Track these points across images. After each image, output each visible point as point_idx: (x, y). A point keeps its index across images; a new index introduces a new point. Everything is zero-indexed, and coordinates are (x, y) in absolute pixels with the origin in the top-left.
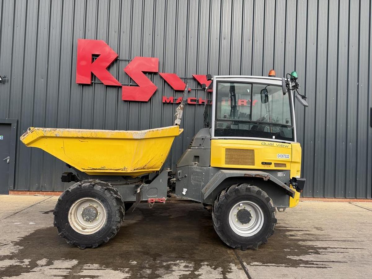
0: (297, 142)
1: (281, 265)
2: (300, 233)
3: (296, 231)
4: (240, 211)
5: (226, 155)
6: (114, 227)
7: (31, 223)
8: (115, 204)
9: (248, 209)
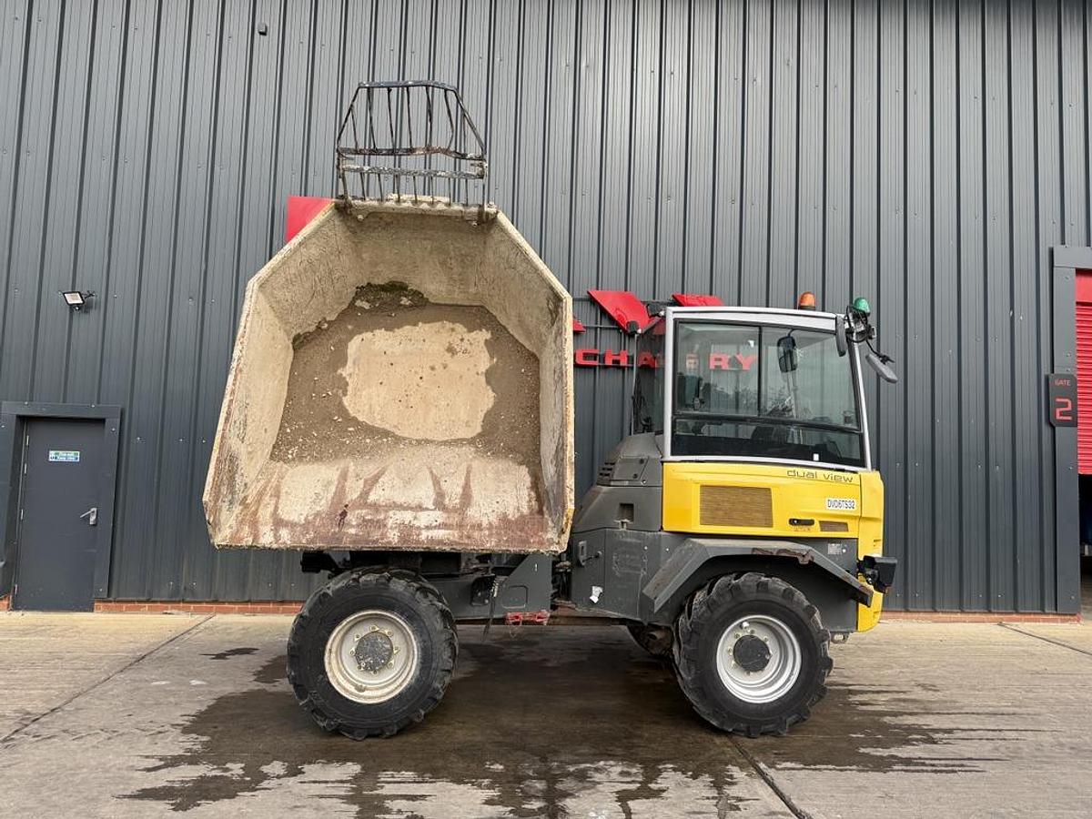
0: (872, 468)
1: (848, 767)
2: (882, 698)
3: (873, 692)
4: (741, 640)
5: (702, 501)
6: (437, 685)
7: (194, 682)
8: (439, 625)
9: (762, 635)
